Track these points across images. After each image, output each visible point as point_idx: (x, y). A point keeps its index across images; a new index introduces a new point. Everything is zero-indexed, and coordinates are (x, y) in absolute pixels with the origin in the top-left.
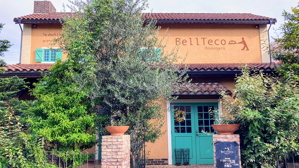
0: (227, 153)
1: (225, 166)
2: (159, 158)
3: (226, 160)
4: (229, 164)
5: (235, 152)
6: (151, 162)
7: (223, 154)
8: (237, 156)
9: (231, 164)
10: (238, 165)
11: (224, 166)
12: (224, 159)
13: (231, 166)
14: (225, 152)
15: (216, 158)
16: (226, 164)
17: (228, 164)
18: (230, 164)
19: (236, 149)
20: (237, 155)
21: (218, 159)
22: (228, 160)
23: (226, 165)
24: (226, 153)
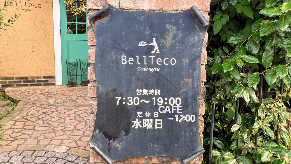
0: (149, 66)
1: (136, 124)
2: (39, 75)
3: (141, 97)
4: (152, 117)
5: (186, 61)
6: (24, 82)
7: (131, 68)
8: (190, 81)
9: (161, 116)
10: (190, 118)
11: (130, 124)
12: (134, 95)
13: (160, 125)
14: (141, 60)
15: (98, 89)
16: (140, 114)
17: (148, 114)
18: (156, 114)
19: (193, 45)
20: (192, 78)
21: (107, 94)
22: (149, 97)
23: (141, 119)
24: (143, 66)
